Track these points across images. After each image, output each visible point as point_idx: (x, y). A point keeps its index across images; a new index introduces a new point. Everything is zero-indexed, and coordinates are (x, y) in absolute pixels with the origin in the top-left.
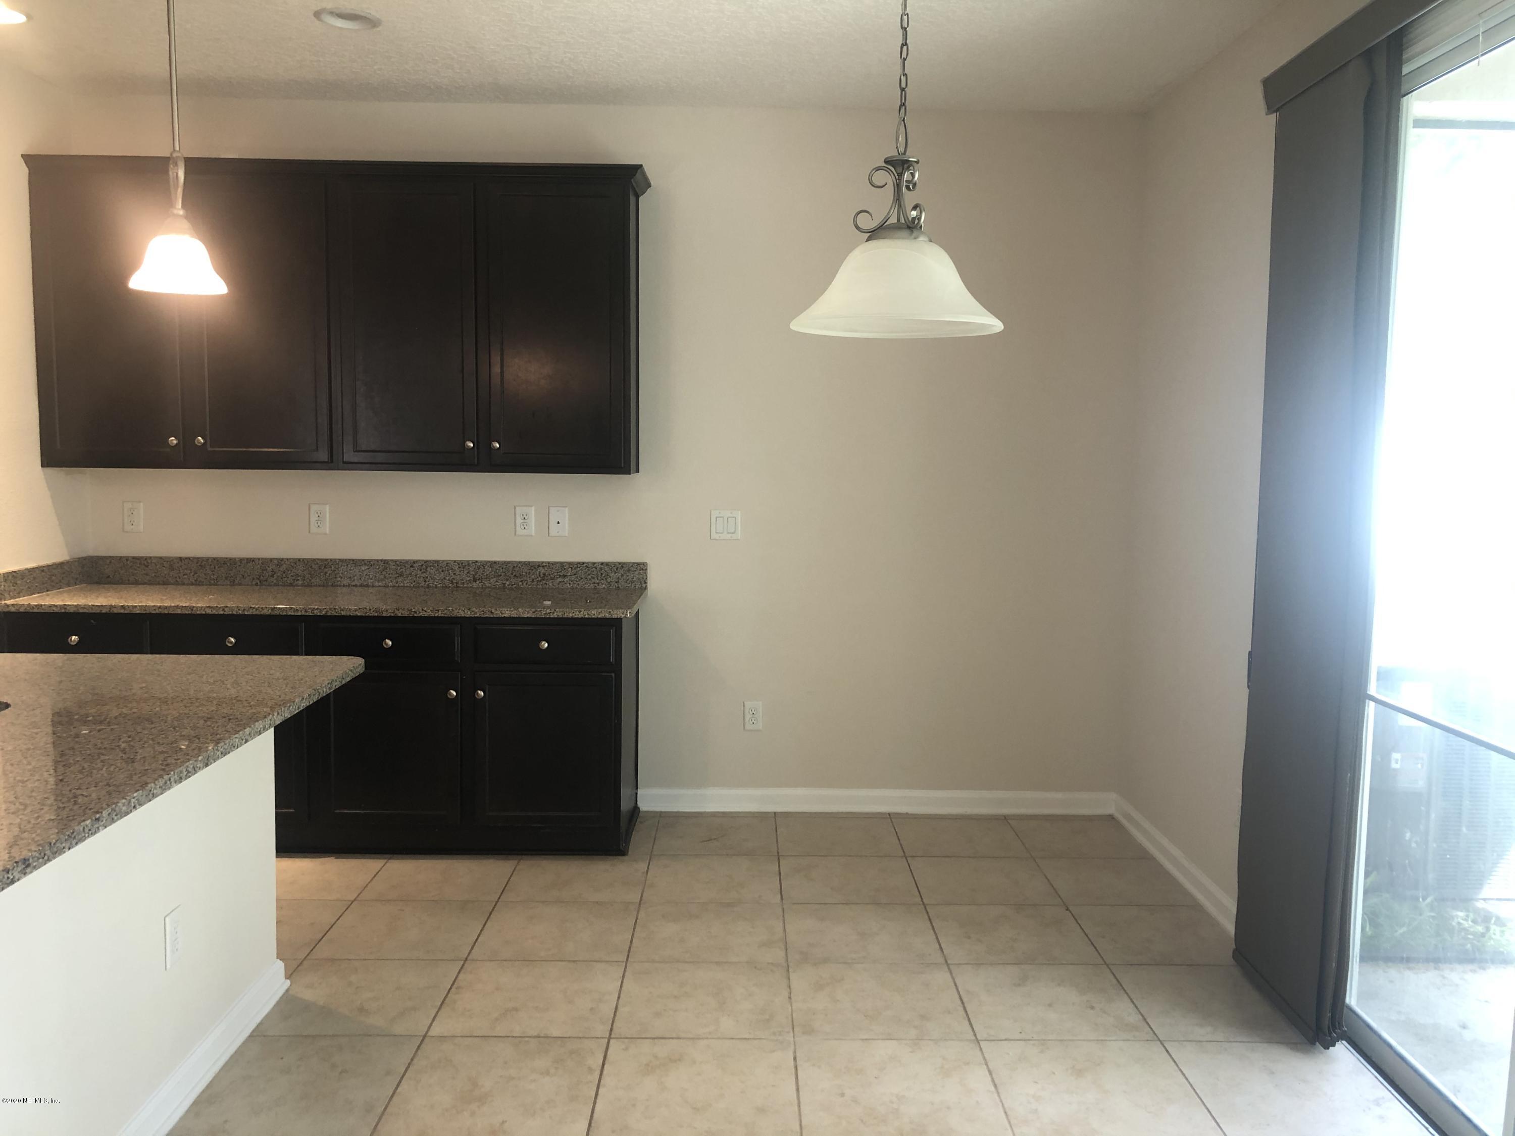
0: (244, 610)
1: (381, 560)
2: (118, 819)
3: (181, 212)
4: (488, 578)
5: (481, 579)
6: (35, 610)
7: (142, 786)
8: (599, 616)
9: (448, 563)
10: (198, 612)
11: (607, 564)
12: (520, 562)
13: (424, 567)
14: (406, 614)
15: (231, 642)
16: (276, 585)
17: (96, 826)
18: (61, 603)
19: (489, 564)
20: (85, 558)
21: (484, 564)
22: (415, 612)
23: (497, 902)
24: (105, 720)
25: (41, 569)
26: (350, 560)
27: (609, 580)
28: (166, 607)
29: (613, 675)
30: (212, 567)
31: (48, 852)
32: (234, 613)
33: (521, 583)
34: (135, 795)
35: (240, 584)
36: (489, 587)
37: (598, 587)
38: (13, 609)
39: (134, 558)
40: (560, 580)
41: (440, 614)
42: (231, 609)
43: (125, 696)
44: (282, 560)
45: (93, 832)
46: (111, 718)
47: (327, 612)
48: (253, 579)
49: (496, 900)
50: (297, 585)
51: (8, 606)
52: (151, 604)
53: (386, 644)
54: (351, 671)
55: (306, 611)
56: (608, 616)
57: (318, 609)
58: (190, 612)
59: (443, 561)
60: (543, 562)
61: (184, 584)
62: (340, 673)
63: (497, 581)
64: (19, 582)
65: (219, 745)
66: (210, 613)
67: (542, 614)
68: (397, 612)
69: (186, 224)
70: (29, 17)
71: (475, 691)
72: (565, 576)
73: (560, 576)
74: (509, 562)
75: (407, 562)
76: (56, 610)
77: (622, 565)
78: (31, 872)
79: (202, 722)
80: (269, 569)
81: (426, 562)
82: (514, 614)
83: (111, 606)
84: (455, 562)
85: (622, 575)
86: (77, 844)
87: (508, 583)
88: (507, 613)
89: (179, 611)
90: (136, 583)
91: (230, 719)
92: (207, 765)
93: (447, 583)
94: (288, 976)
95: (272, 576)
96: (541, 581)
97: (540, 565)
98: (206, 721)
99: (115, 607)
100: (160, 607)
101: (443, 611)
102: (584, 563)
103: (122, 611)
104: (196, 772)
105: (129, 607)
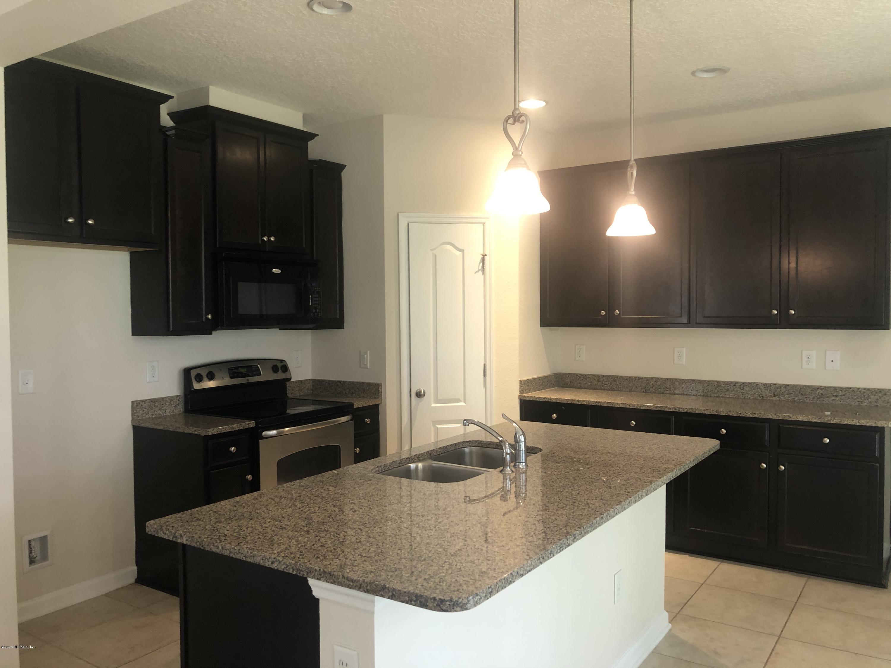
0: (640, 406)
1: (716, 381)
2: (610, 519)
3: (633, 193)
4: (783, 394)
5: (779, 395)
6: (537, 400)
7: (619, 502)
8: (867, 425)
9: (757, 384)
10: (616, 406)
11: (869, 389)
12: (805, 386)
13: (742, 386)
14: (735, 414)
15: (633, 424)
16: (654, 393)
17: (601, 521)
18: (549, 397)
19: (784, 386)
20: (557, 374)
21: (780, 386)
22: (741, 414)
23: (796, 603)
24: (589, 462)
25: (539, 379)
26: (697, 380)
27: (870, 400)
28: (599, 402)
29: (878, 465)
30: (620, 381)
31: (583, 532)
32: (635, 408)
33: (805, 399)
34: (617, 507)
35: (634, 391)
36: (784, 401)
37: (862, 404)
38: (527, 399)
39: (580, 375)
40: (833, 398)
41: (756, 416)
42: (634, 405)
43: (595, 451)
44: (658, 379)
45: (600, 524)
46: (591, 462)
47: (687, 410)
48: (642, 389)
49: (796, 601)
50: (666, 394)
51: (525, 397)
52: (591, 400)
53: (723, 432)
54: (714, 447)
55: (675, 409)
56: (874, 425)
57: (682, 408)
58: (611, 406)
59: (754, 383)
60: (821, 386)
61: (604, 390)
62: (707, 449)
63: (789, 397)
64: (530, 385)
65: (652, 484)
66: (622, 407)
67: (825, 420)
68: (729, 413)
69: (635, 199)
70: (547, 103)
71: (778, 466)
72: (837, 396)
73: (833, 396)
74: (797, 385)
75: (732, 383)
76: (547, 400)
77: (880, 391)
78: (576, 541)
79: (639, 469)
80: (651, 384)
81: (743, 383)
82: (805, 419)
83: (572, 400)
84: (762, 384)
85: (880, 397)
86: (594, 529)
87: (796, 398)
88: (800, 418)
89: (606, 405)
90: (581, 388)
91: (653, 470)
92: (647, 495)
93: (756, 396)
94: (670, 622)
95: (652, 387)
96: (819, 398)
97: (819, 388)
98: (641, 470)
99: (574, 400)
100: (596, 402)
101: (758, 414)
102: (851, 388)
103: (577, 403)
104: (642, 498)
105: (581, 401)
